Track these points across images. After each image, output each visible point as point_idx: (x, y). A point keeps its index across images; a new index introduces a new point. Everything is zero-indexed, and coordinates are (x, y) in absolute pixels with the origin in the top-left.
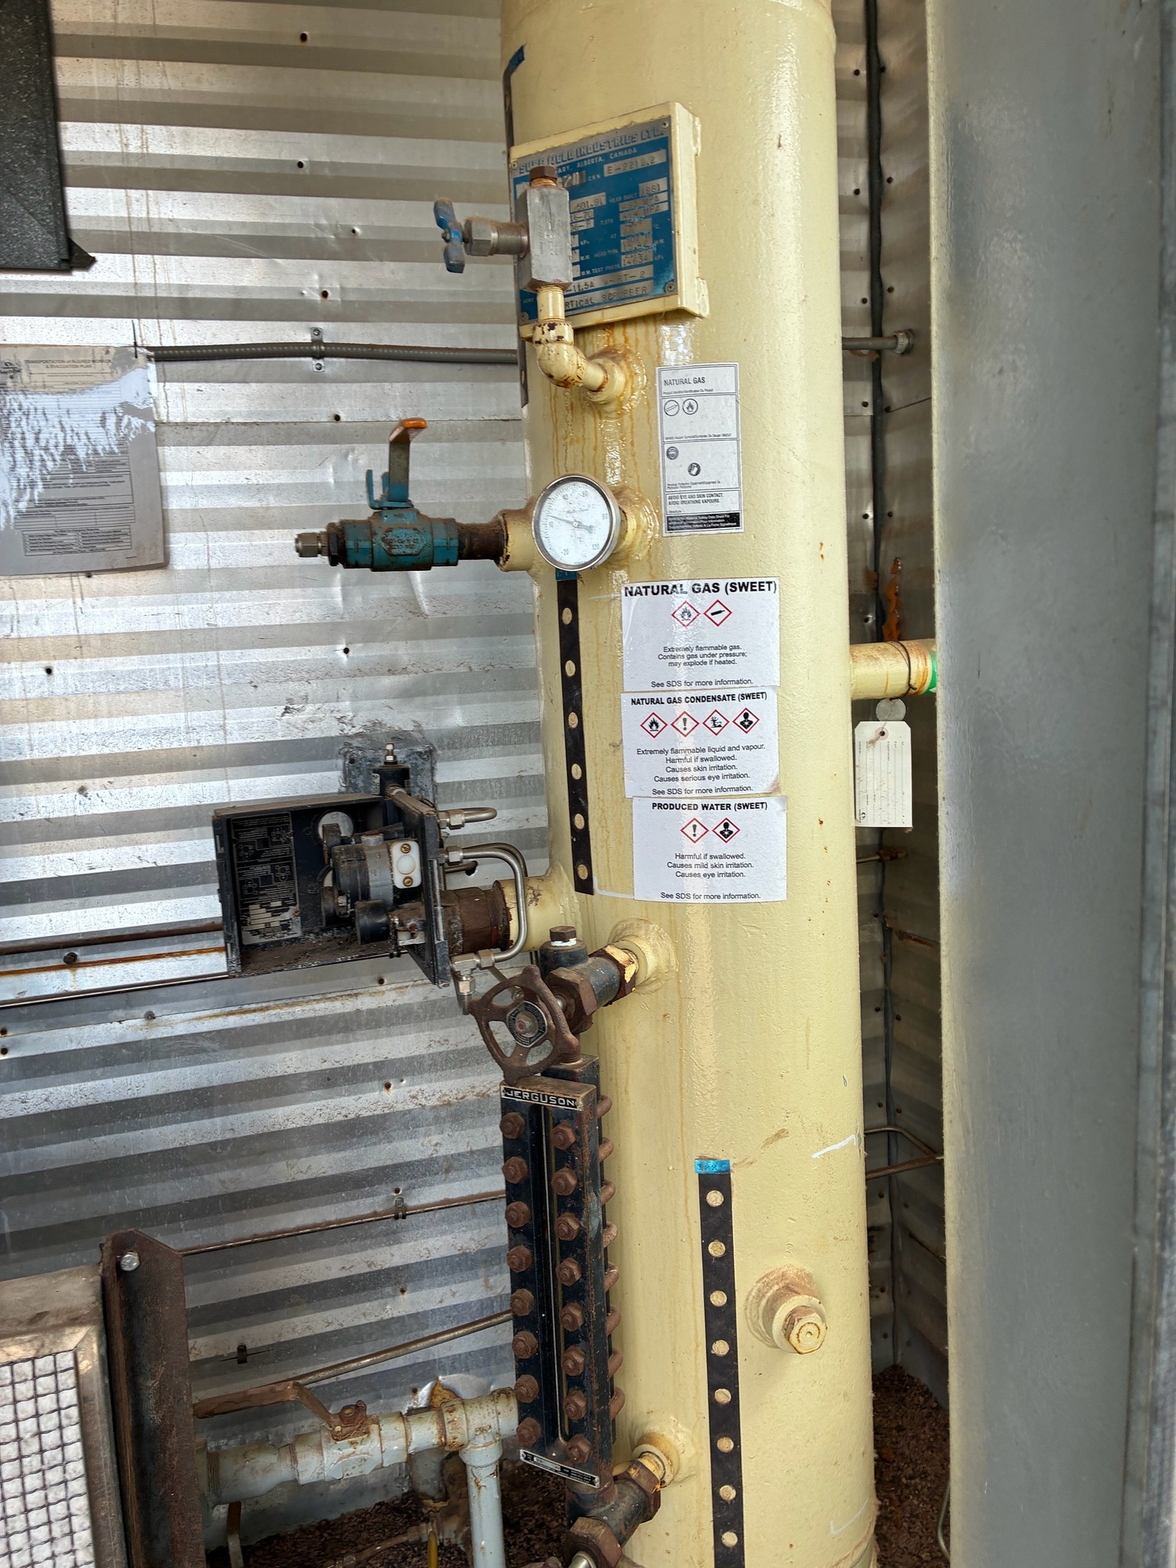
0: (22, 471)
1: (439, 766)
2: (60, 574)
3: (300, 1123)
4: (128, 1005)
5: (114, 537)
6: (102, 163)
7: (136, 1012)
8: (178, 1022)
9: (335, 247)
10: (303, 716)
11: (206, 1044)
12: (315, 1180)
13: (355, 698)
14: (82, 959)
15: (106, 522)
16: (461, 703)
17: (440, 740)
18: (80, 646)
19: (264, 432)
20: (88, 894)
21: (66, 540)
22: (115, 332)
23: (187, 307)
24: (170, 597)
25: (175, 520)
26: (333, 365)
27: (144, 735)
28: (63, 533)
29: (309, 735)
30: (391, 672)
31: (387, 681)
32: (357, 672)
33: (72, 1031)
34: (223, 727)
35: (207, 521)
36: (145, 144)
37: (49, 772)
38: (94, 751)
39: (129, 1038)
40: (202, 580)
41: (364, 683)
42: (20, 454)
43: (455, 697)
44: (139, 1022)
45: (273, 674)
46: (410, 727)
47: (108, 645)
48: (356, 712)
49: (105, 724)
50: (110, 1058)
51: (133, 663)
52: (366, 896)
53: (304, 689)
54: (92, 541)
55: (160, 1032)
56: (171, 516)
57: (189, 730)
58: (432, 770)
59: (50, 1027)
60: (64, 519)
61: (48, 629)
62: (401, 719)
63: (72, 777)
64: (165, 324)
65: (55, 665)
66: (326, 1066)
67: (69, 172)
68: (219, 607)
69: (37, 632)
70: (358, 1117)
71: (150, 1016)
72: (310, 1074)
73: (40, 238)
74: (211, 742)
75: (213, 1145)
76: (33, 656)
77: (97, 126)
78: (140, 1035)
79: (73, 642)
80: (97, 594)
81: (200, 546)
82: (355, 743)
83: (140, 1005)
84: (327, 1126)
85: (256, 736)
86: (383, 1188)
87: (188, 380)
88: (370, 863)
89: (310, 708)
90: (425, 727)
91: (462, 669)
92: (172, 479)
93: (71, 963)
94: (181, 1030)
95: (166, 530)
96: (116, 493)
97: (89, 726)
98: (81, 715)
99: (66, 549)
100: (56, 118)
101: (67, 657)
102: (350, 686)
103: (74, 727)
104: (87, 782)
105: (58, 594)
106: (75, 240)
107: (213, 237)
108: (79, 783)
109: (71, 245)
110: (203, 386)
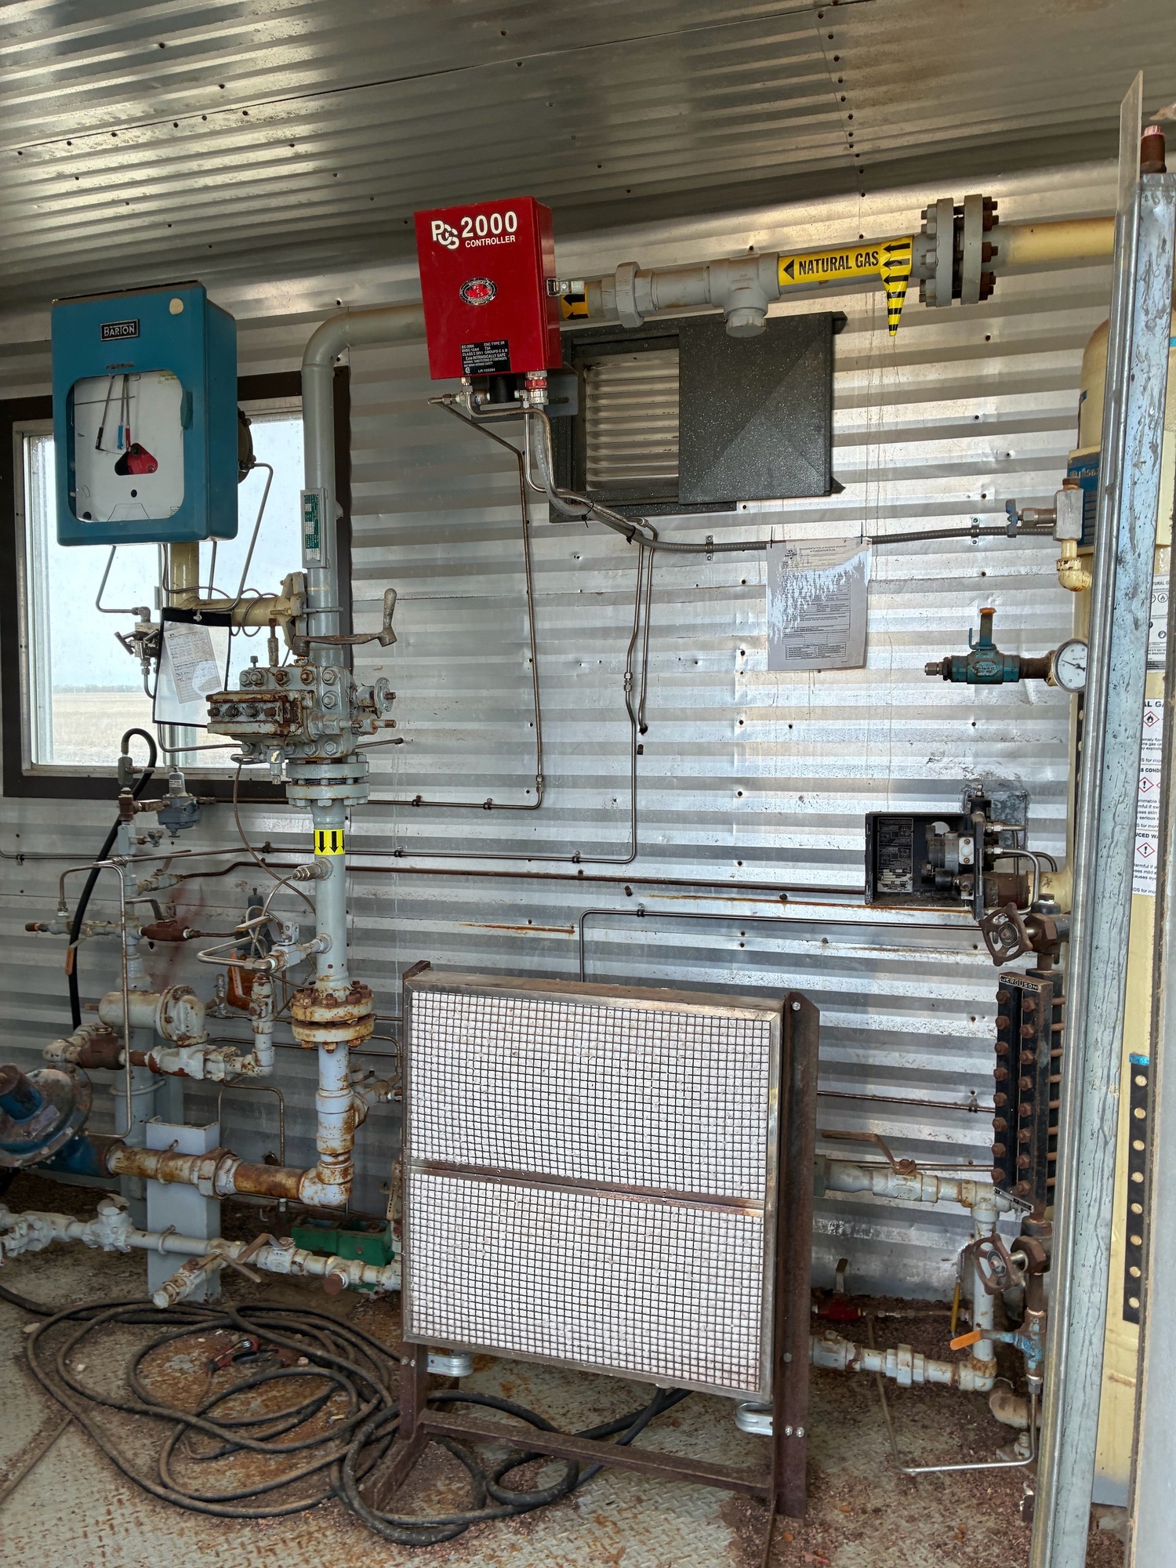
0: (790, 611)
1: (1031, 806)
2: (803, 670)
3: (911, 1030)
4: (813, 932)
5: (836, 649)
6: (855, 431)
7: (817, 936)
8: (842, 948)
9: (994, 466)
10: (941, 765)
11: (857, 966)
12: (917, 1070)
13: (976, 755)
14: (790, 899)
15: (833, 641)
16: (1051, 764)
17: (1034, 788)
18: (808, 713)
19: (935, 584)
20: (798, 860)
21: (809, 650)
22: (851, 529)
23: (895, 512)
24: (864, 685)
25: (873, 638)
26: (984, 541)
27: (840, 768)
28: (808, 646)
29: (943, 777)
30: (1003, 740)
31: (1000, 746)
32: (980, 739)
33: (780, 941)
34: (889, 767)
35: (892, 639)
36: (881, 418)
37: (783, 785)
38: (811, 776)
39: (812, 952)
40: (886, 675)
41: (981, 746)
42: (790, 601)
43: (1048, 760)
44: (819, 944)
45: (924, 736)
46: (1012, 778)
47: (826, 713)
48: (976, 764)
49: (819, 760)
50: (797, 962)
51: (839, 724)
52: (942, 866)
53: (942, 747)
54: (824, 651)
55: (828, 952)
56: (870, 637)
57: (868, 767)
58: (1026, 808)
59: (768, 936)
60: (810, 638)
61: (793, 702)
62: (1007, 772)
63: (796, 790)
64: (881, 521)
65: (794, 723)
66: (932, 996)
67: (836, 439)
68: (895, 693)
69: (787, 703)
70: (950, 1035)
71: (825, 941)
72: (921, 999)
73: (815, 478)
74: (880, 776)
75: (855, 1030)
76: (783, 718)
77: (854, 410)
78: (818, 952)
79: (806, 710)
80: (822, 683)
81: (887, 655)
82: (973, 785)
83: (821, 933)
84: (929, 1036)
85: (910, 775)
86: (962, 1088)
87: (891, 554)
88: (947, 848)
89: (945, 760)
90: (1023, 779)
91: (1055, 741)
92: (874, 614)
93: (784, 900)
94: (842, 953)
95: (866, 644)
96: (840, 623)
97: (810, 760)
98: (806, 754)
99: (808, 656)
100: (831, 408)
101: (801, 719)
102: (974, 747)
103: (801, 760)
104: (804, 794)
105: (801, 682)
106: (835, 477)
107: (917, 467)
108: (799, 794)
109: (832, 479)
110: (900, 558)
